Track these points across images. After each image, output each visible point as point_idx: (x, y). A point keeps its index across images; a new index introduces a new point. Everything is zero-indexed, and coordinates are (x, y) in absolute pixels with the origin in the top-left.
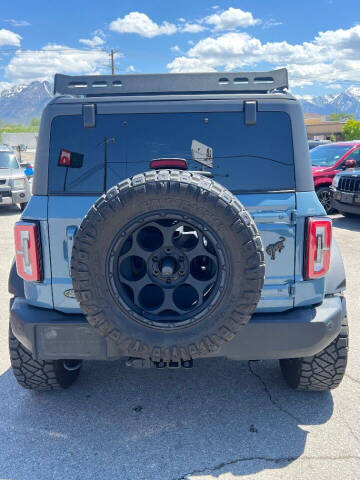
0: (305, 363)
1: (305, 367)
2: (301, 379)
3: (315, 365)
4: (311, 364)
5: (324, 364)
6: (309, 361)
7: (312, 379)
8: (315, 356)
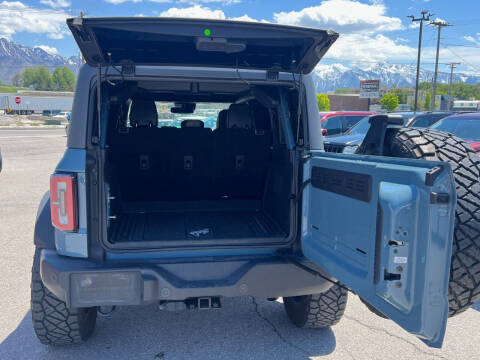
0: (314, 300)
1: (313, 304)
2: (309, 316)
3: (321, 303)
4: (318, 301)
5: (329, 301)
6: (317, 298)
7: (319, 315)
8: (322, 294)
